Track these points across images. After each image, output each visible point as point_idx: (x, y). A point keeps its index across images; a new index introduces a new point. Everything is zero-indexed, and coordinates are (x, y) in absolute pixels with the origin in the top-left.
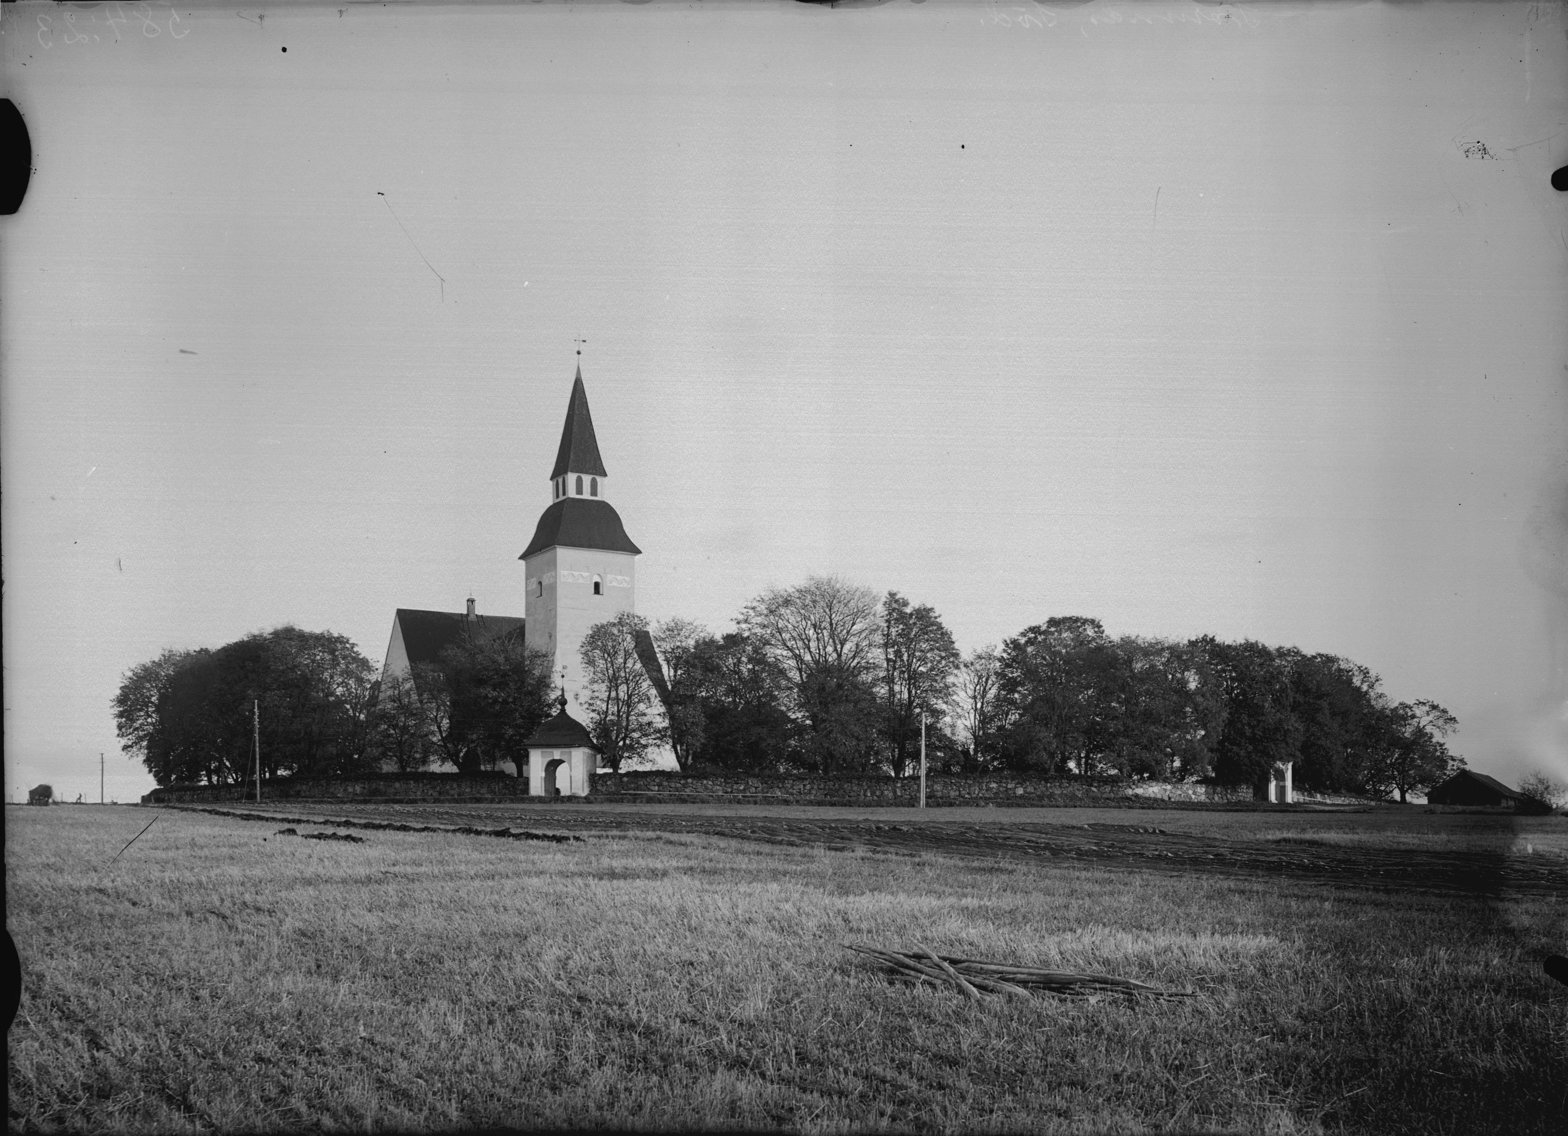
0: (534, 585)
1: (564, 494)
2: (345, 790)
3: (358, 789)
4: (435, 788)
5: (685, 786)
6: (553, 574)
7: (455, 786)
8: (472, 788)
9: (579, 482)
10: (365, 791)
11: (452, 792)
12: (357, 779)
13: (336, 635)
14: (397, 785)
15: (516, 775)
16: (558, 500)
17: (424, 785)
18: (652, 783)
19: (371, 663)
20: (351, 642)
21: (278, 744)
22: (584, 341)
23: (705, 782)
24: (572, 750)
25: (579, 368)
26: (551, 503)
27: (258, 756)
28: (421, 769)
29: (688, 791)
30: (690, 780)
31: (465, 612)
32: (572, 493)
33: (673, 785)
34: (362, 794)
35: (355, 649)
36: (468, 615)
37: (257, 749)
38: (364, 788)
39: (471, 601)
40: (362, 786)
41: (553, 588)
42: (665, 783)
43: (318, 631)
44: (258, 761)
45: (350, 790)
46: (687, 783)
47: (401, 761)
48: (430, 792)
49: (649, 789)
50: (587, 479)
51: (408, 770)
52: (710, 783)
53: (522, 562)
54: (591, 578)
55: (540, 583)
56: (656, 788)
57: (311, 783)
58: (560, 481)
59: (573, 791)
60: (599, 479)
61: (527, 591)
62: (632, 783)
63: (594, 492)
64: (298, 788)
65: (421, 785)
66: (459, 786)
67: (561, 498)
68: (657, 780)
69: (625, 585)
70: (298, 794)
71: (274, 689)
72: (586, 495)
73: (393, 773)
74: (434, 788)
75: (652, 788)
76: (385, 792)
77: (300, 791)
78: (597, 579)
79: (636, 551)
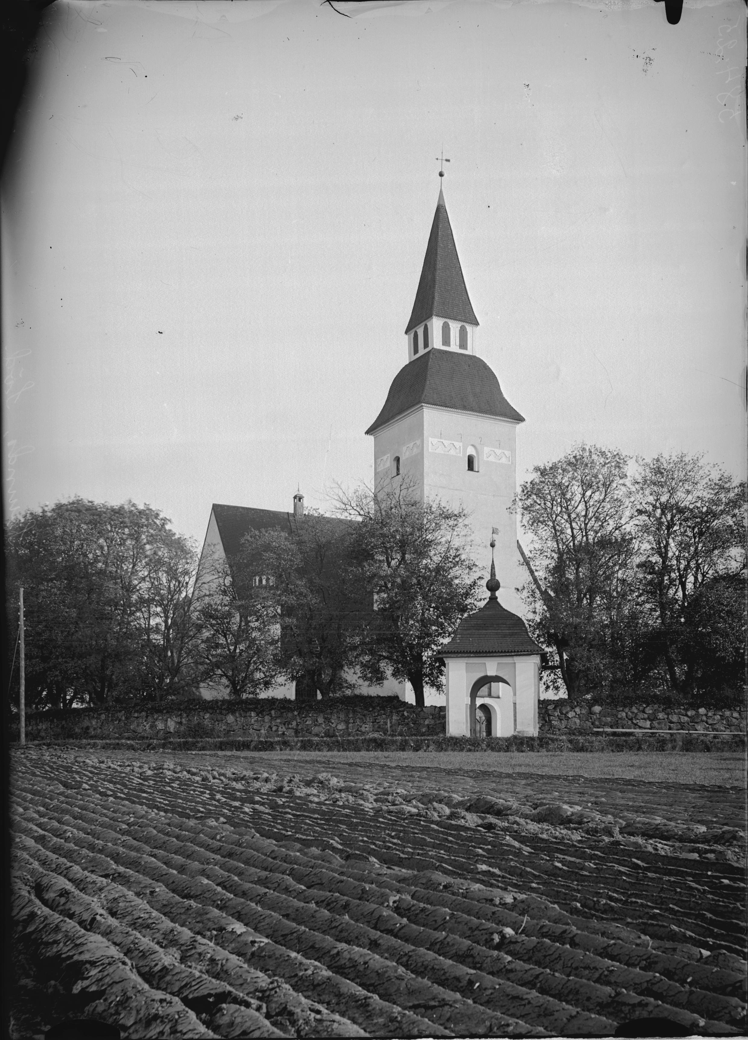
0: (388, 463)
1: (426, 345)
2: (153, 726)
3: (172, 725)
4: (289, 723)
5: (694, 720)
6: (418, 442)
7: (321, 720)
8: (347, 723)
9: (446, 329)
10: (182, 729)
11: (315, 730)
12: (169, 710)
13: (141, 507)
14: (230, 718)
15: (414, 704)
16: (418, 356)
17: (272, 719)
18: (641, 715)
19: (188, 544)
20: (162, 516)
21: (57, 658)
22: (448, 160)
23: (728, 713)
24: (516, 659)
25: (441, 192)
26: (407, 362)
27: (23, 674)
28: (263, 695)
29: (701, 729)
30: (702, 711)
31: (291, 511)
32: (437, 343)
33: (675, 718)
34: (178, 733)
35: (168, 527)
36: (294, 515)
37: (23, 663)
38: (181, 723)
39: (298, 498)
40: (178, 720)
41: (418, 460)
42: (661, 715)
43: (115, 502)
44: (23, 682)
45: (160, 726)
46: (698, 715)
47: (233, 683)
48: (282, 729)
49: (636, 726)
50: (455, 327)
51: (244, 696)
52: (736, 715)
53: (371, 438)
54: (465, 449)
55: (398, 459)
56: (648, 723)
57: (103, 717)
58: (420, 331)
59: (519, 728)
60: (469, 328)
61: (376, 474)
62: (608, 715)
63: (463, 344)
64: (86, 723)
65: (267, 718)
66: (328, 720)
67: (422, 351)
68: (649, 711)
69: (504, 460)
70: (86, 733)
71: (51, 580)
72: (454, 347)
73: (224, 701)
74: (286, 723)
75: (641, 723)
76: (213, 730)
77: (88, 728)
78: (471, 451)
79: (518, 418)
